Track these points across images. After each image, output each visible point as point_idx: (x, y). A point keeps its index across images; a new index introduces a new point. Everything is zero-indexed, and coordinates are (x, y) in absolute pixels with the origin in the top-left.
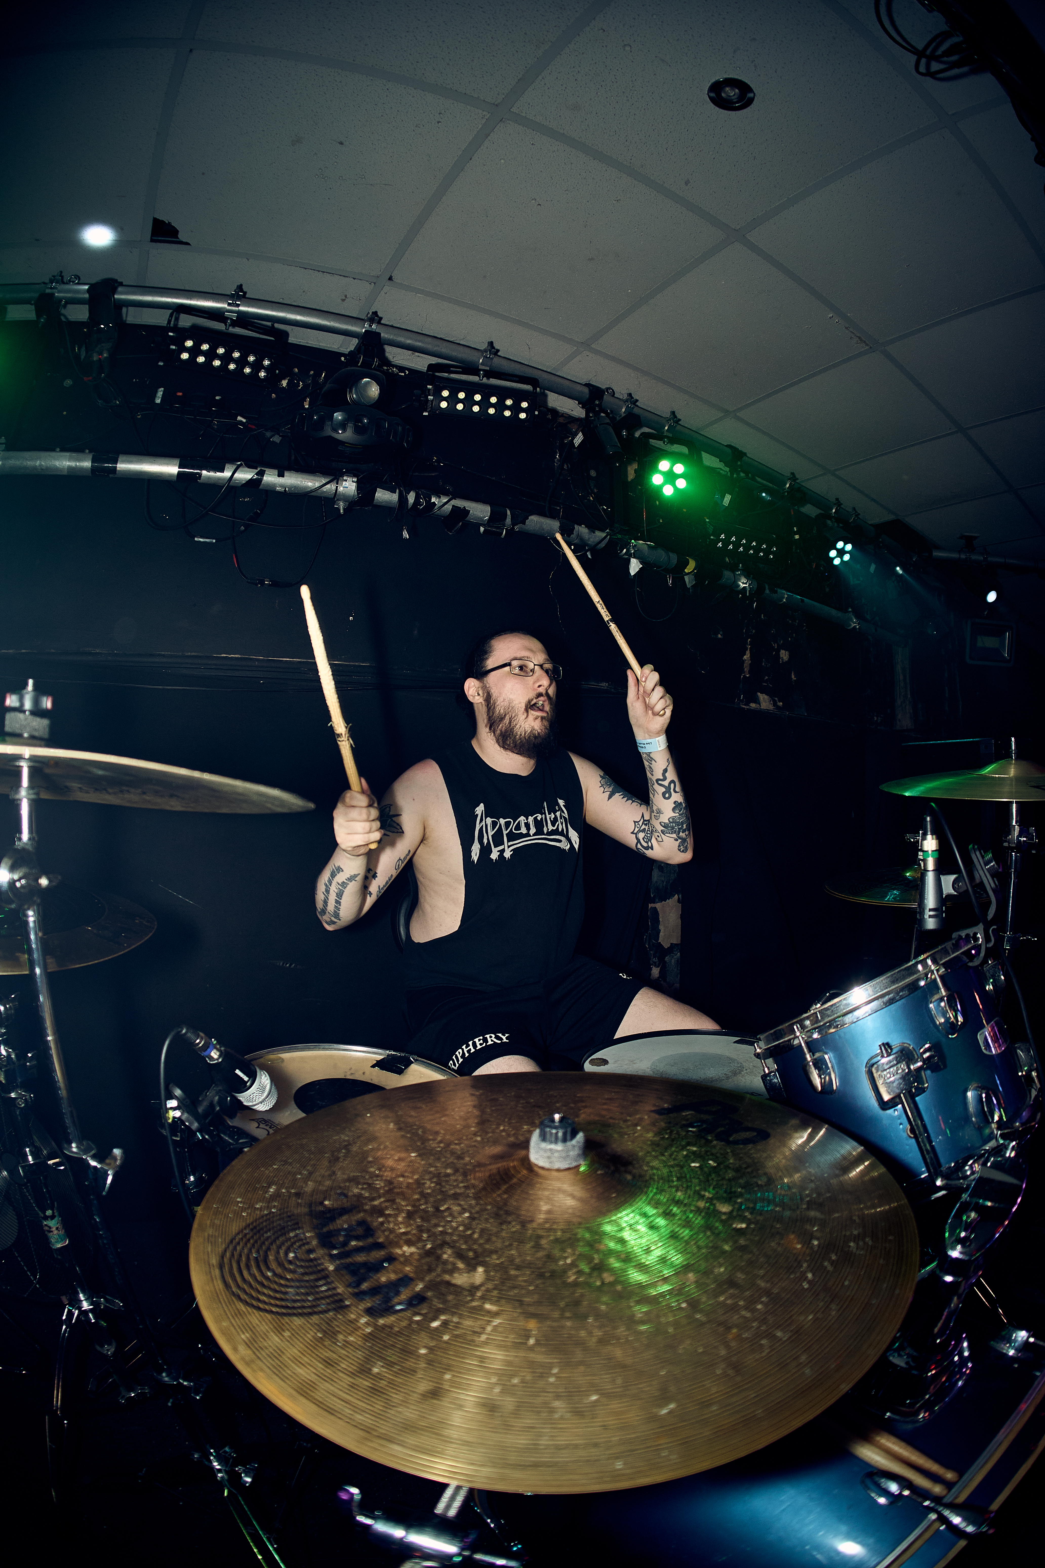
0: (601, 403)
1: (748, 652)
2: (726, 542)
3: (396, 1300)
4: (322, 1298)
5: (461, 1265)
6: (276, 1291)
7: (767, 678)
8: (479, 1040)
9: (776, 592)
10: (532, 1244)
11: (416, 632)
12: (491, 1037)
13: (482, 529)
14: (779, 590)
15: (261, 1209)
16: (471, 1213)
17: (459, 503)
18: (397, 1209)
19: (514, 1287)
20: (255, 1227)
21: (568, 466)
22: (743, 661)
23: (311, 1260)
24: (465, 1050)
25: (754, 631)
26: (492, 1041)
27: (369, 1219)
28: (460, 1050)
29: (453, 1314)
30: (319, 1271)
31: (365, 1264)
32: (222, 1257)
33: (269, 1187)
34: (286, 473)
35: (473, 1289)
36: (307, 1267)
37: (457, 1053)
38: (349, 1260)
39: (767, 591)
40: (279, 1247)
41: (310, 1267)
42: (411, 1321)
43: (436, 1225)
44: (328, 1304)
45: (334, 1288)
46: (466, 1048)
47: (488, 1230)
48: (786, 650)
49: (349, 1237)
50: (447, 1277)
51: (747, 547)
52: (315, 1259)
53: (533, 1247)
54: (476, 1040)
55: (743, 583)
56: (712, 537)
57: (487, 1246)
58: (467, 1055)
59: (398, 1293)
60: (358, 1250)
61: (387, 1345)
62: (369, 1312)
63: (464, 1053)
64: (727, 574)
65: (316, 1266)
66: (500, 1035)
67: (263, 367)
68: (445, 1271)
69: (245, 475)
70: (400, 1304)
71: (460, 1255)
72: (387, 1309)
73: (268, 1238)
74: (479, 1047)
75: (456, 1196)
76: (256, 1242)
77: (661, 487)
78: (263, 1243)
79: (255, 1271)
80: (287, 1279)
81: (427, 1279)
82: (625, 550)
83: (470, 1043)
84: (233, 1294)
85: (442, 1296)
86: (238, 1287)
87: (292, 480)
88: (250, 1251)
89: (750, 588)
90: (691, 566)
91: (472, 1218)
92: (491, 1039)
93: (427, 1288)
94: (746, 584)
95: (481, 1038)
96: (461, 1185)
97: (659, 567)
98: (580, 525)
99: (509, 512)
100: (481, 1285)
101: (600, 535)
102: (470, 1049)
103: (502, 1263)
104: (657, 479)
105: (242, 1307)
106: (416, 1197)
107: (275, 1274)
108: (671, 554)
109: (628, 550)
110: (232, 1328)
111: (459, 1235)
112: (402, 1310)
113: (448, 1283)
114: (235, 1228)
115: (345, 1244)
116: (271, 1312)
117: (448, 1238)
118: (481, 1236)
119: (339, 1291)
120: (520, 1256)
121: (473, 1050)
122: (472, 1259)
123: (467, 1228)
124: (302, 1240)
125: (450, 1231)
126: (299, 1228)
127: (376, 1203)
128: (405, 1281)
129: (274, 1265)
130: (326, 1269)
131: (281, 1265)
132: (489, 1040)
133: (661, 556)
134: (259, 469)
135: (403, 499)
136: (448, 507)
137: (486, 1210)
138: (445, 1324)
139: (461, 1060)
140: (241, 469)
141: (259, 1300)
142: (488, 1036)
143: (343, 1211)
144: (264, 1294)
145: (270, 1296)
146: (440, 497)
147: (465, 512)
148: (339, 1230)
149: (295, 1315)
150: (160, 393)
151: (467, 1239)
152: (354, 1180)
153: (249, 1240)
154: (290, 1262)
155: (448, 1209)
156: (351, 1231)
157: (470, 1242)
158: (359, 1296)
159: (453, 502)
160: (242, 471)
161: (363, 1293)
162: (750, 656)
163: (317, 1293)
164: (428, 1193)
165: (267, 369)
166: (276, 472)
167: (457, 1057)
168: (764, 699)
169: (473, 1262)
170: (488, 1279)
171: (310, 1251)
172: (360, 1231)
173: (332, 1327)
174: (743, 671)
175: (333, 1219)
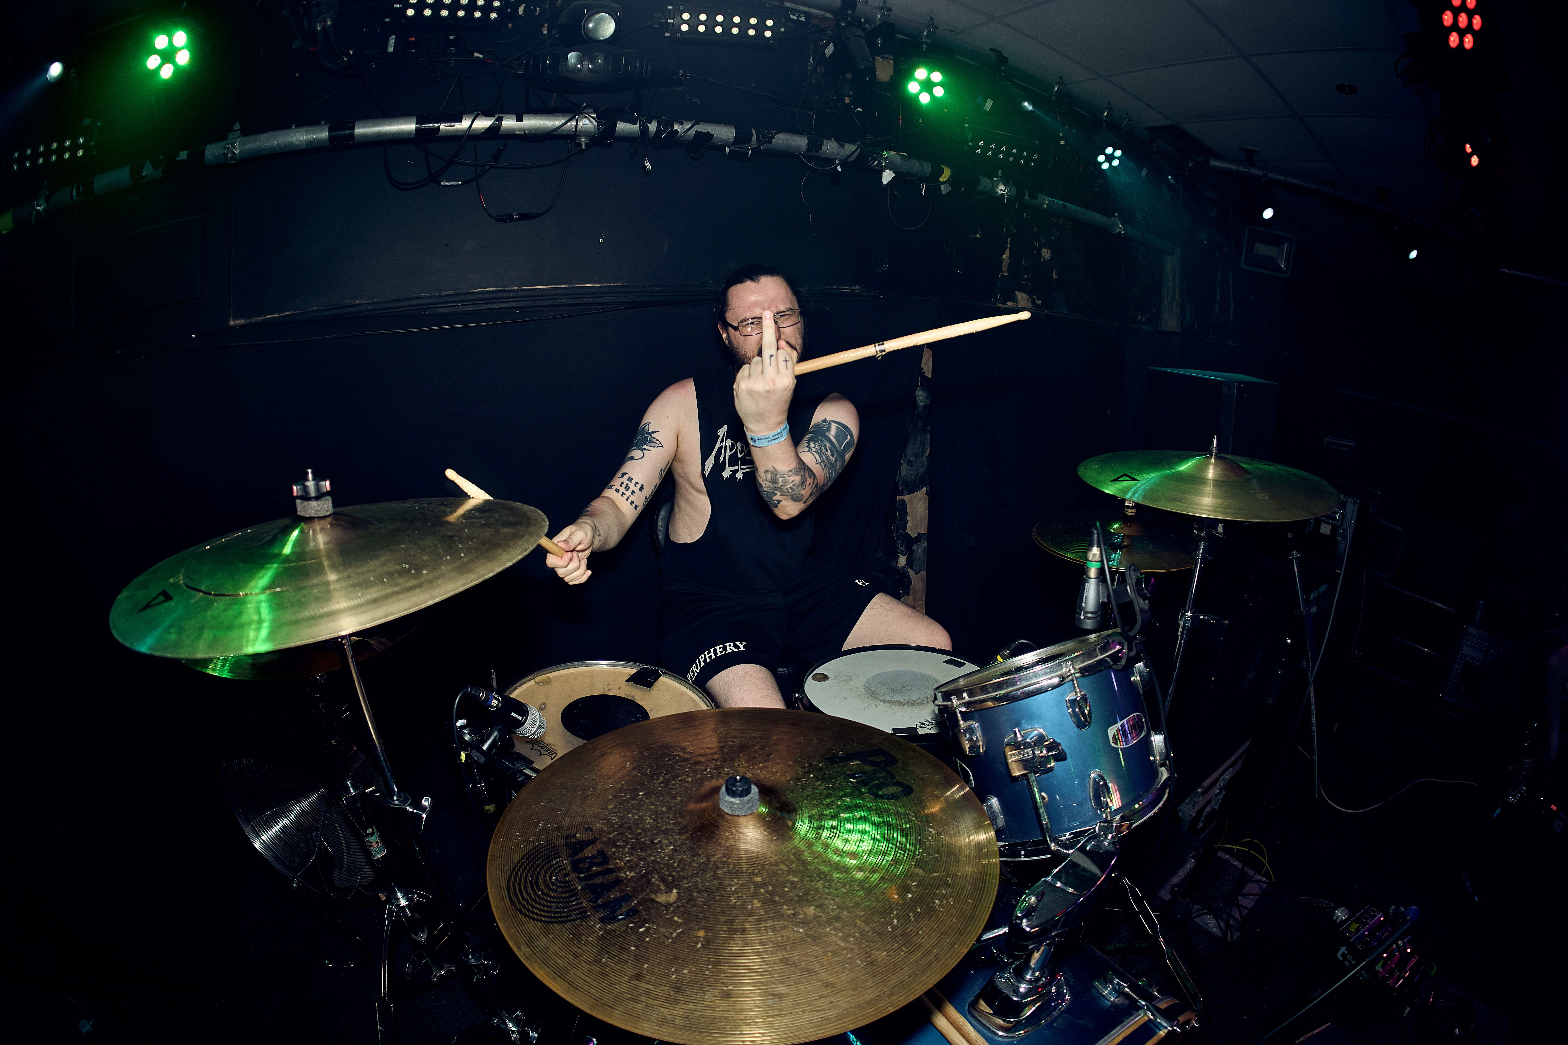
0: (853, 12)
1: (1007, 251)
2: (985, 149)
3: (619, 912)
4: (574, 910)
5: (663, 888)
6: (544, 906)
7: (1026, 276)
8: (720, 648)
9: (1037, 198)
10: (712, 873)
11: (666, 248)
12: (730, 645)
13: (728, 149)
14: (1039, 196)
15: (533, 842)
16: (674, 846)
17: (703, 128)
18: (626, 841)
19: (695, 906)
20: (530, 857)
21: (821, 70)
22: (1002, 260)
23: (567, 882)
24: (707, 656)
25: (1015, 231)
26: (731, 649)
27: (606, 849)
28: (703, 656)
29: (653, 923)
30: (572, 890)
31: (601, 885)
32: (509, 881)
33: (539, 822)
34: (524, 117)
35: (668, 906)
36: (565, 887)
37: (700, 658)
38: (591, 882)
39: (1027, 198)
40: (546, 872)
41: (566, 886)
42: (627, 926)
43: (651, 855)
44: (577, 914)
45: (581, 903)
46: (708, 654)
47: (685, 861)
48: (1048, 249)
49: (592, 864)
50: (653, 896)
51: (1007, 154)
52: (570, 881)
53: (712, 876)
54: (717, 648)
55: (1001, 189)
56: (970, 144)
57: (682, 874)
58: (708, 660)
59: (621, 907)
60: (597, 874)
61: (612, 943)
62: (602, 920)
63: (705, 658)
64: (985, 182)
65: (570, 886)
66: (738, 643)
67: (493, 9)
68: (651, 892)
69: (483, 124)
70: (621, 915)
71: (663, 880)
72: (612, 919)
73: (539, 864)
74: (719, 654)
75: (666, 832)
76: (530, 868)
77: (917, 95)
78: (535, 869)
79: (530, 891)
80: (550, 897)
81: (640, 897)
82: (876, 162)
83: (712, 650)
84: (517, 909)
85: (648, 910)
86: (520, 903)
87: (531, 123)
88: (527, 875)
89: (1008, 195)
90: (947, 173)
91: (674, 850)
92: (730, 647)
93: (639, 903)
94: (1004, 191)
95: (722, 646)
96: (671, 822)
97: (913, 176)
98: (830, 139)
99: (754, 132)
100: (674, 902)
101: (850, 148)
102: (711, 656)
103: (690, 887)
104: (913, 87)
105: (523, 918)
106: (639, 831)
107: (543, 893)
108: (924, 164)
109: (880, 163)
110: (517, 933)
111: (664, 864)
112: (622, 918)
113: (653, 900)
114: (517, 856)
115: (590, 869)
116: (541, 921)
117: (657, 867)
118: (678, 865)
119: (584, 905)
120: (702, 882)
121: (714, 657)
122: (671, 882)
123: (670, 859)
124: (561, 866)
125: (658, 860)
126: (559, 857)
127: (611, 836)
128: (626, 898)
129: (542, 887)
130: (577, 888)
131: (547, 886)
132: (728, 648)
133: (914, 166)
134: (496, 117)
135: (644, 130)
136: (692, 132)
137: (686, 844)
138: (648, 929)
139: (703, 664)
140: (478, 118)
141: (533, 913)
142: (727, 645)
143: (590, 843)
144: (536, 908)
145: (540, 910)
146: (682, 124)
147: (709, 136)
148: (586, 858)
149: (556, 922)
150: (392, 41)
151: (669, 867)
152: (597, 817)
153: (525, 867)
154: (553, 884)
155: (660, 842)
156: (594, 859)
157: (671, 870)
158: (596, 908)
159: (696, 128)
160: (480, 120)
161: (599, 906)
162: (1010, 256)
163: (571, 906)
164: (647, 828)
165: (498, 10)
166: (514, 117)
167: (699, 661)
168: (1022, 297)
169: (671, 885)
170: (679, 899)
171: (566, 875)
172: (599, 859)
173: (579, 930)
174: (1001, 270)
175: (582, 849)
